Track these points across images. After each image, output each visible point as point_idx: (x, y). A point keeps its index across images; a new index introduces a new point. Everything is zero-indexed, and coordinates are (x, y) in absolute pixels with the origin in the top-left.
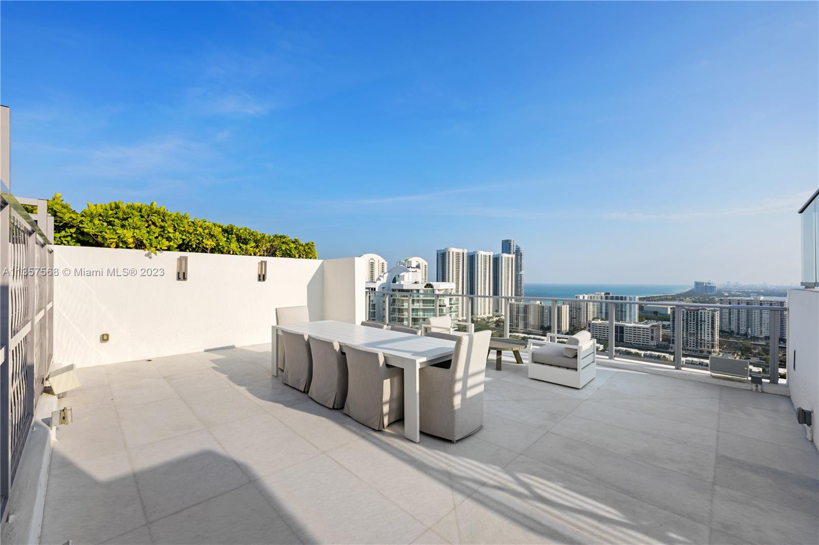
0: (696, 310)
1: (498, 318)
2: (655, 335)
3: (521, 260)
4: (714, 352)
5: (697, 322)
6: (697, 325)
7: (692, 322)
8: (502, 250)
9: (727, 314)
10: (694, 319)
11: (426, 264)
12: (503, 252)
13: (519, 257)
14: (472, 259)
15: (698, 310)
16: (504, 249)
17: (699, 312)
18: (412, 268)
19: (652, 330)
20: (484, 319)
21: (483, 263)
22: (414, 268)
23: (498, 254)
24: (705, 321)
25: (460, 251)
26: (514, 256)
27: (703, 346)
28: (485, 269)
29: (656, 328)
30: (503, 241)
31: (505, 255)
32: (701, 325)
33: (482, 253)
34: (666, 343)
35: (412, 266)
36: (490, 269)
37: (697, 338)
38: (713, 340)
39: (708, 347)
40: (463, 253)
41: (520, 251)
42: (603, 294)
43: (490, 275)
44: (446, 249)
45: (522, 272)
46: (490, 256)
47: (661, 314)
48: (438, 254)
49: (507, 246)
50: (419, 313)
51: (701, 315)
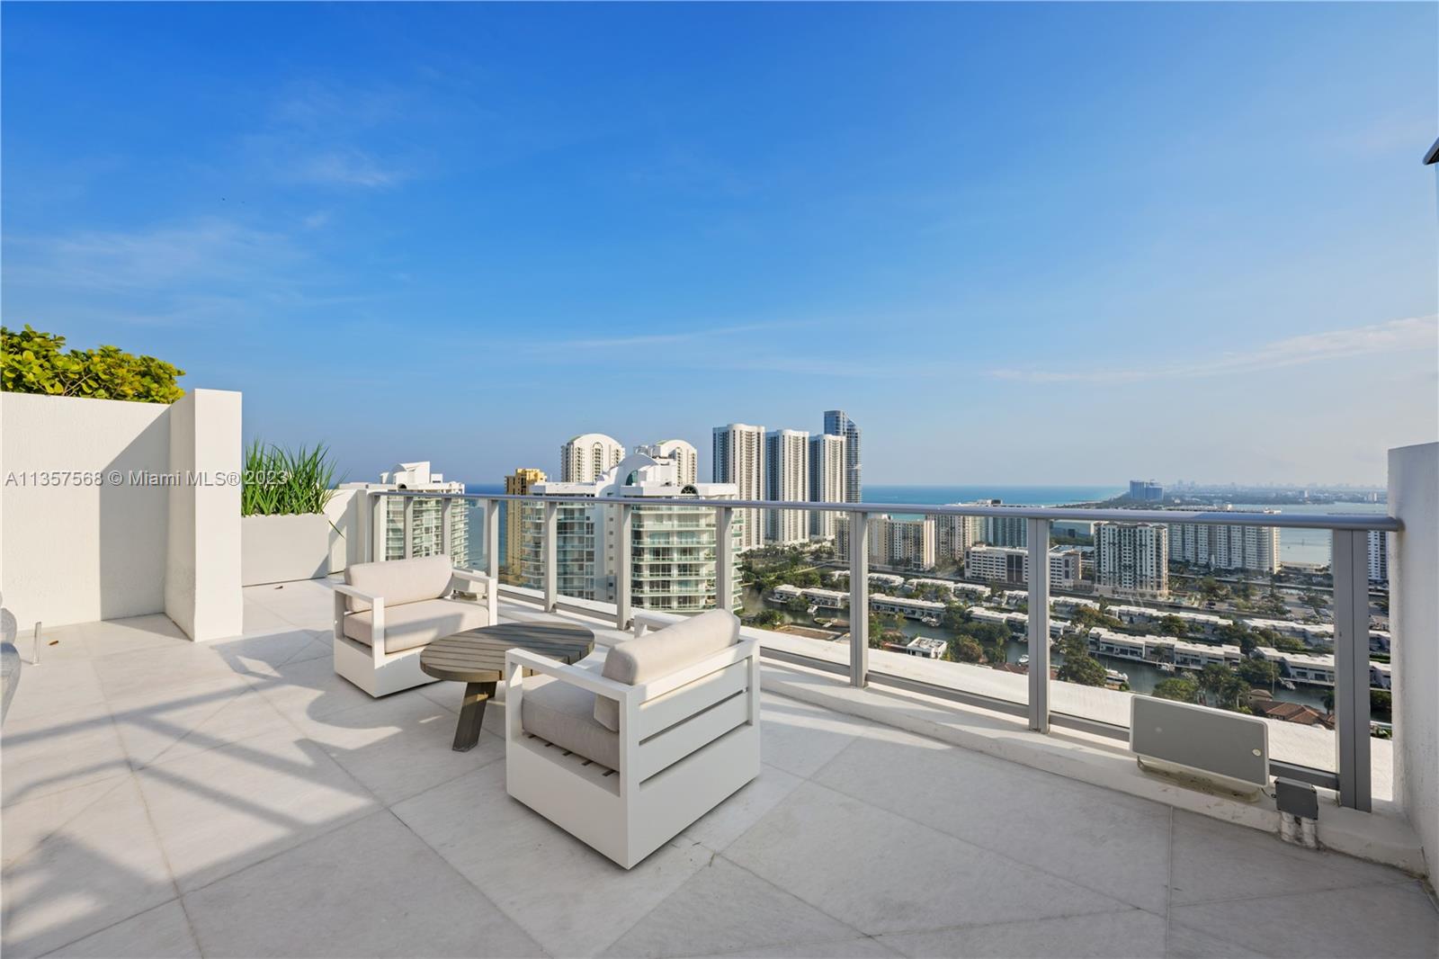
0: (1132, 527)
1: (818, 546)
2: (1071, 569)
3: (856, 445)
4: (1161, 595)
5: (1135, 547)
6: (1135, 551)
7: (1127, 548)
8: (825, 428)
9: (1180, 533)
10: (1130, 543)
11: (695, 451)
12: (826, 433)
13: (853, 440)
14: (774, 443)
15: (1136, 527)
16: (828, 426)
17: (1137, 531)
18: (660, 457)
19: (1067, 562)
20: (795, 549)
21: (792, 452)
22: (666, 458)
23: (818, 436)
24: (1146, 546)
25: (754, 429)
26: (844, 439)
27: (1144, 587)
28: (796, 461)
29: (1072, 558)
30: (826, 413)
31: (830, 437)
32: (1141, 551)
33: (790, 433)
34: (1088, 582)
35: (662, 455)
36: (804, 461)
37: (1135, 573)
38: (1159, 576)
39: (1152, 586)
40: (759, 434)
41: (854, 430)
42: (989, 502)
43: (804, 472)
44: (728, 425)
45: (859, 466)
46: (804, 438)
47: (1079, 535)
48: (715, 435)
49: (832, 422)
50: (671, 540)
51: (1141, 536)
